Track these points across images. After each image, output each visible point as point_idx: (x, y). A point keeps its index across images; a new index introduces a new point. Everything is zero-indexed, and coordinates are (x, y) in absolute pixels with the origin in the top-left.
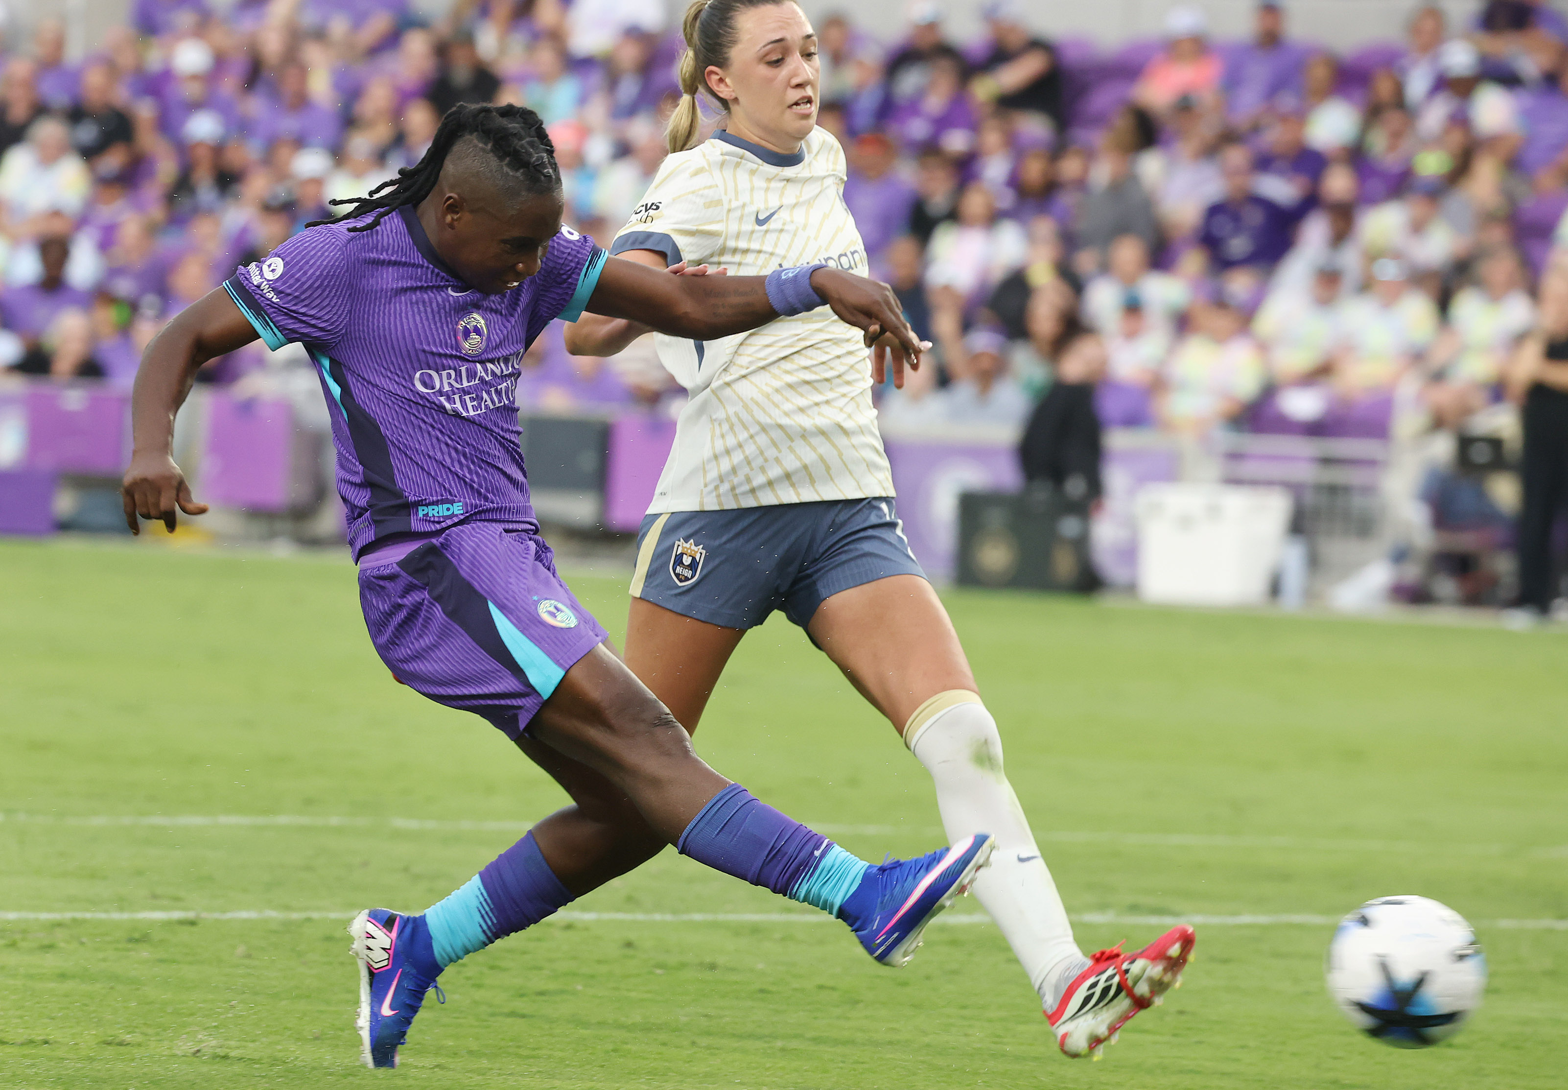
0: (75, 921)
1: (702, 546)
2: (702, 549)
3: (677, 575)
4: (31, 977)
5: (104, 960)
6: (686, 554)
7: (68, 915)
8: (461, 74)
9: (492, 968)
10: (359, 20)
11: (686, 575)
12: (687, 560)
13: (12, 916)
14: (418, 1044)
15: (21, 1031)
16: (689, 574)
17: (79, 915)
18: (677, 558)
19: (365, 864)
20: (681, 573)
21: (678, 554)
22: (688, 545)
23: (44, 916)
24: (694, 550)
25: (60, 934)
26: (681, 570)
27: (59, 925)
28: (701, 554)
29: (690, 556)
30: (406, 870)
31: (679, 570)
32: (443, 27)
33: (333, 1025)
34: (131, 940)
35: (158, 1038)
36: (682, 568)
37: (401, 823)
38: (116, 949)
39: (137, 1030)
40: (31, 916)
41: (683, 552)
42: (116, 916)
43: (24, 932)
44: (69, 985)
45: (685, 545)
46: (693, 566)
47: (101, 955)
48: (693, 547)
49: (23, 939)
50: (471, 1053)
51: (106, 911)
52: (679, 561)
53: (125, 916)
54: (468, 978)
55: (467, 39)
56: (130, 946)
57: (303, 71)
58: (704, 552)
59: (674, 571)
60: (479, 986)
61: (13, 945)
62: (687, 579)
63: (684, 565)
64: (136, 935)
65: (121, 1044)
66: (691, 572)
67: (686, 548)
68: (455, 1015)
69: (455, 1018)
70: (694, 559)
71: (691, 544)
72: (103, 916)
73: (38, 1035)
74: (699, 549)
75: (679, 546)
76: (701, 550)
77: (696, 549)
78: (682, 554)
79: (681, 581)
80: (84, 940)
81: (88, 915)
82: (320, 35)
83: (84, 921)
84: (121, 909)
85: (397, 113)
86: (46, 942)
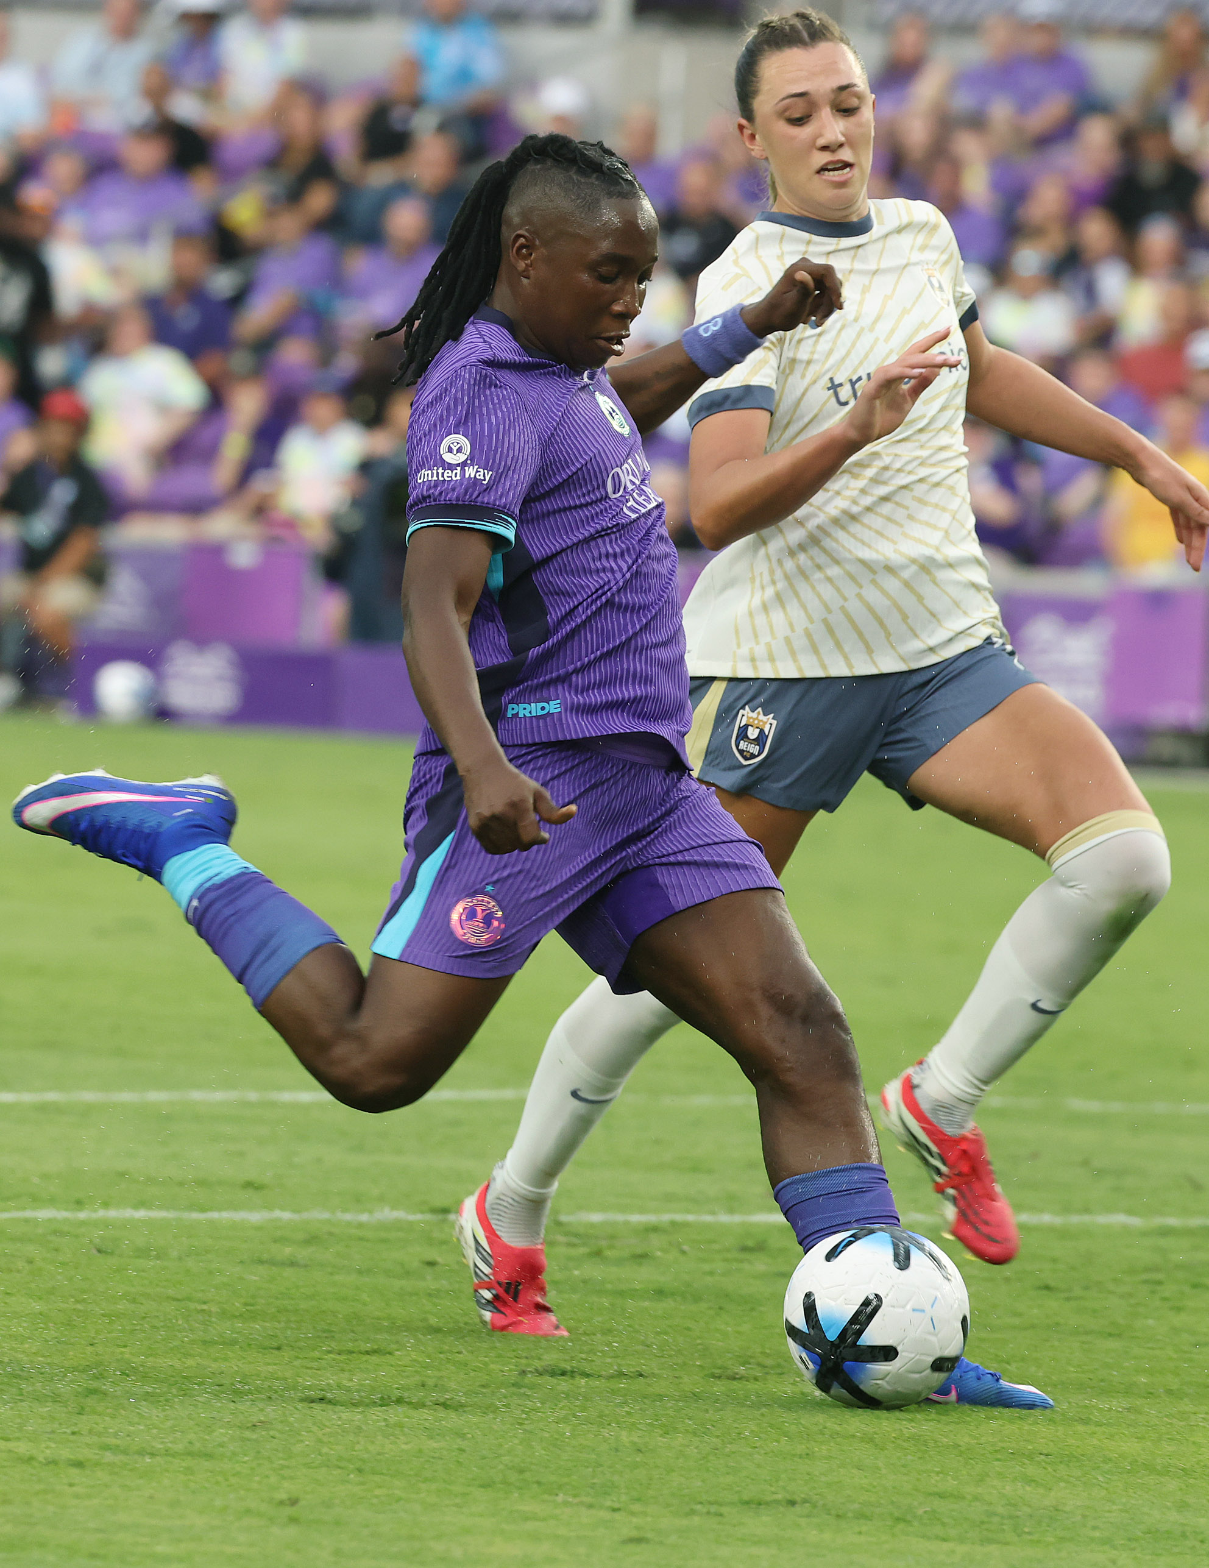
0: (673, 1224)
1: (772, 715)
2: (773, 718)
3: (741, 752)
4: (621, 1294)
5: (711, 1273)
6: (752, 726)
7: (666, 1218)
8: (1153, 170)
9: (1195, 1286)
10: (1027, 102)
11: (751, 751)
12: (753, 733)
13: (596, 1217)
14: (1102, 1381)
15: (609, 1360)
16: (755, 749)
17: (679, 1217)
18: (741, 730)
19: (1035, 1156)
20: (745, 749)
21: (741, 725)
22: (754, 715)
23: (636, 1218)
24: (762, 721)
25: (655, 1240)
26: (745, 746)
27: (655, 1229)
28: (771, 724)
29: (757, 728)
30: (1086, 1163)
31: (743, 745)
32: (1130, 112)
33: (997, 1356)
34: (744, 1249)
35: (779, 1371)
36: (746, 743)
37: (1079, 1104)
38: (726, 1260)
39: (752, 1361)
40: (620, 1217)
41: (748, 723)
42: (724, 1218)
43: (612, 1237)
44: (669, 1304)
45: (751, 714)
46: (760, 740)
47: (707, 1267)
48: (761, 717)
49: (611, 1247)
50: (1169, 1392)
51: (713, 1213)
52: (743, 734)
53: (737, 1218)
54: (1164, 1299)
55: (1161, 126)
56: (743, 1256)
57: (956, 167)
58: (775, 723)
59: (737, 746)
60: (1179, 1309)
61: (598, 1254)
62: (753, 756)
63: (749, 739)
64: (750, 1243)
65: (733, 1378)
66: (757, 747)
67: (752, 718)
68: (1150, 1345)
69: (1149, 1348)
70: (762, 731)
71: (759, 713)
72: (708, 1218)
73: (629, 1365)
74: (768, 719)
75: (743, 715)
76: (771, 721)
77: (764, 718)
78: (747, 726)
79: (746, 759)
80: (685, 1248)
81: (690, 1218)
82: (977, 122)
83: (686, 1225)
84: (731, 1211)
85: (1071, 219)
86: (639, 1251)
